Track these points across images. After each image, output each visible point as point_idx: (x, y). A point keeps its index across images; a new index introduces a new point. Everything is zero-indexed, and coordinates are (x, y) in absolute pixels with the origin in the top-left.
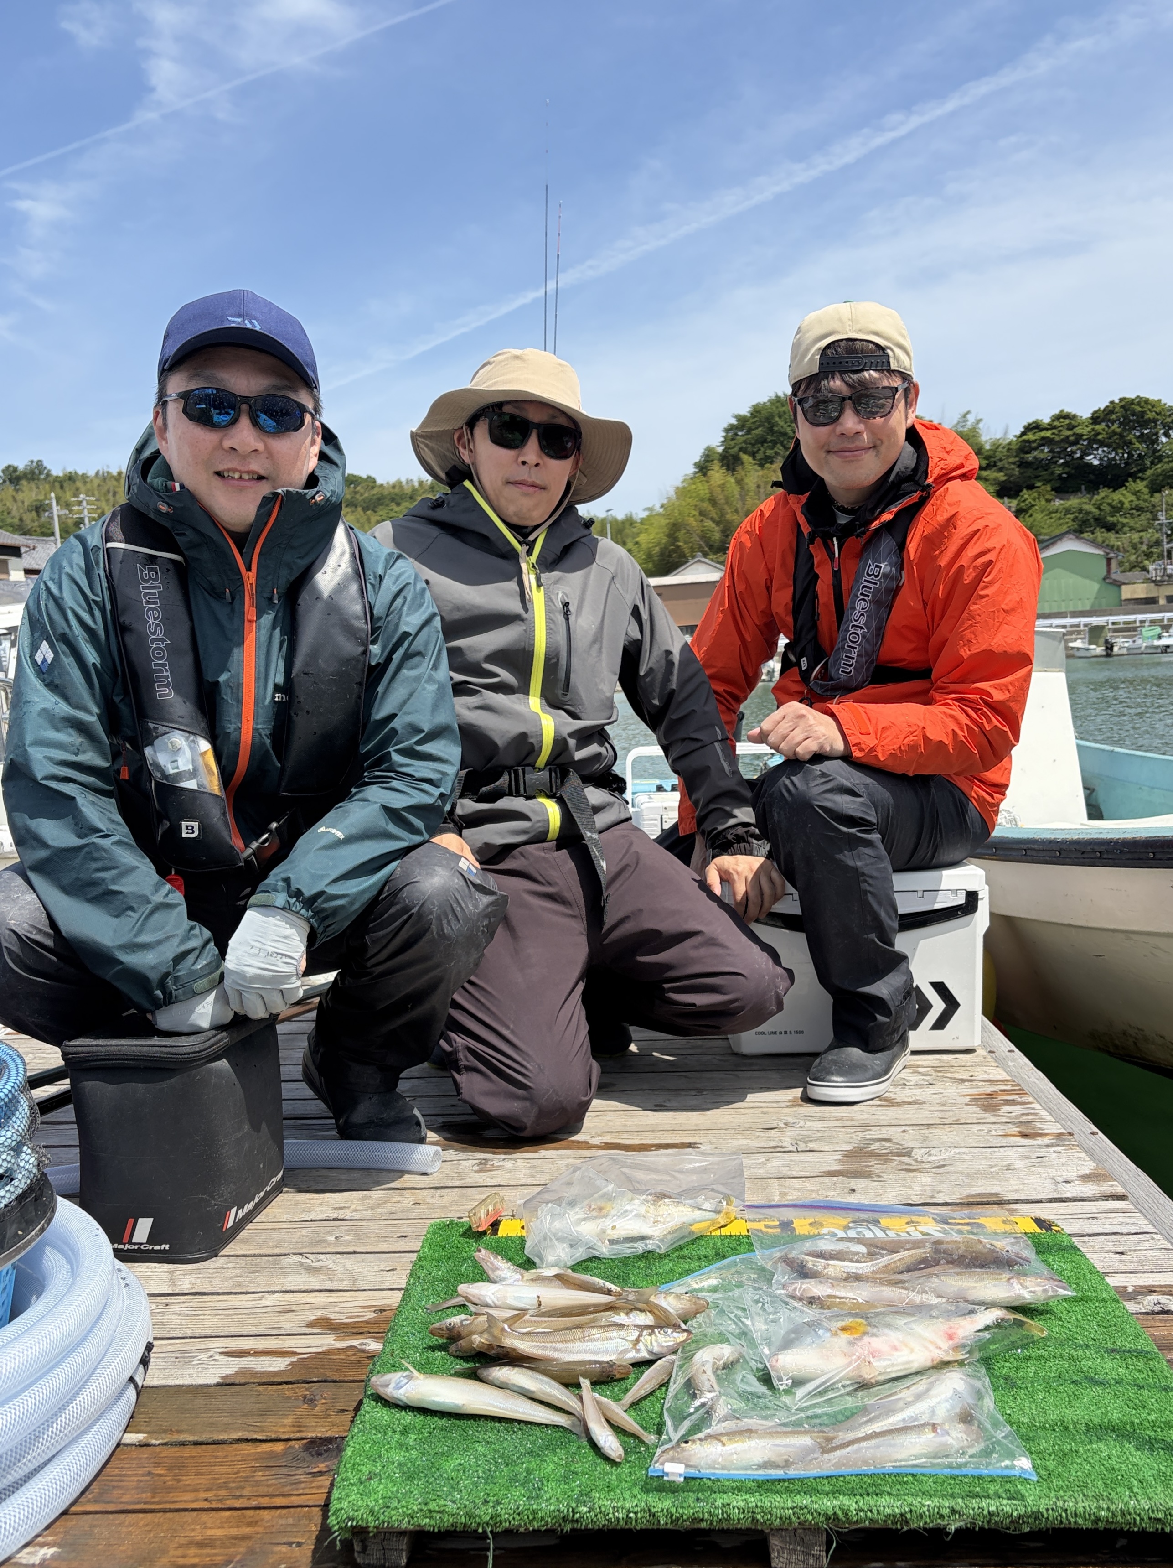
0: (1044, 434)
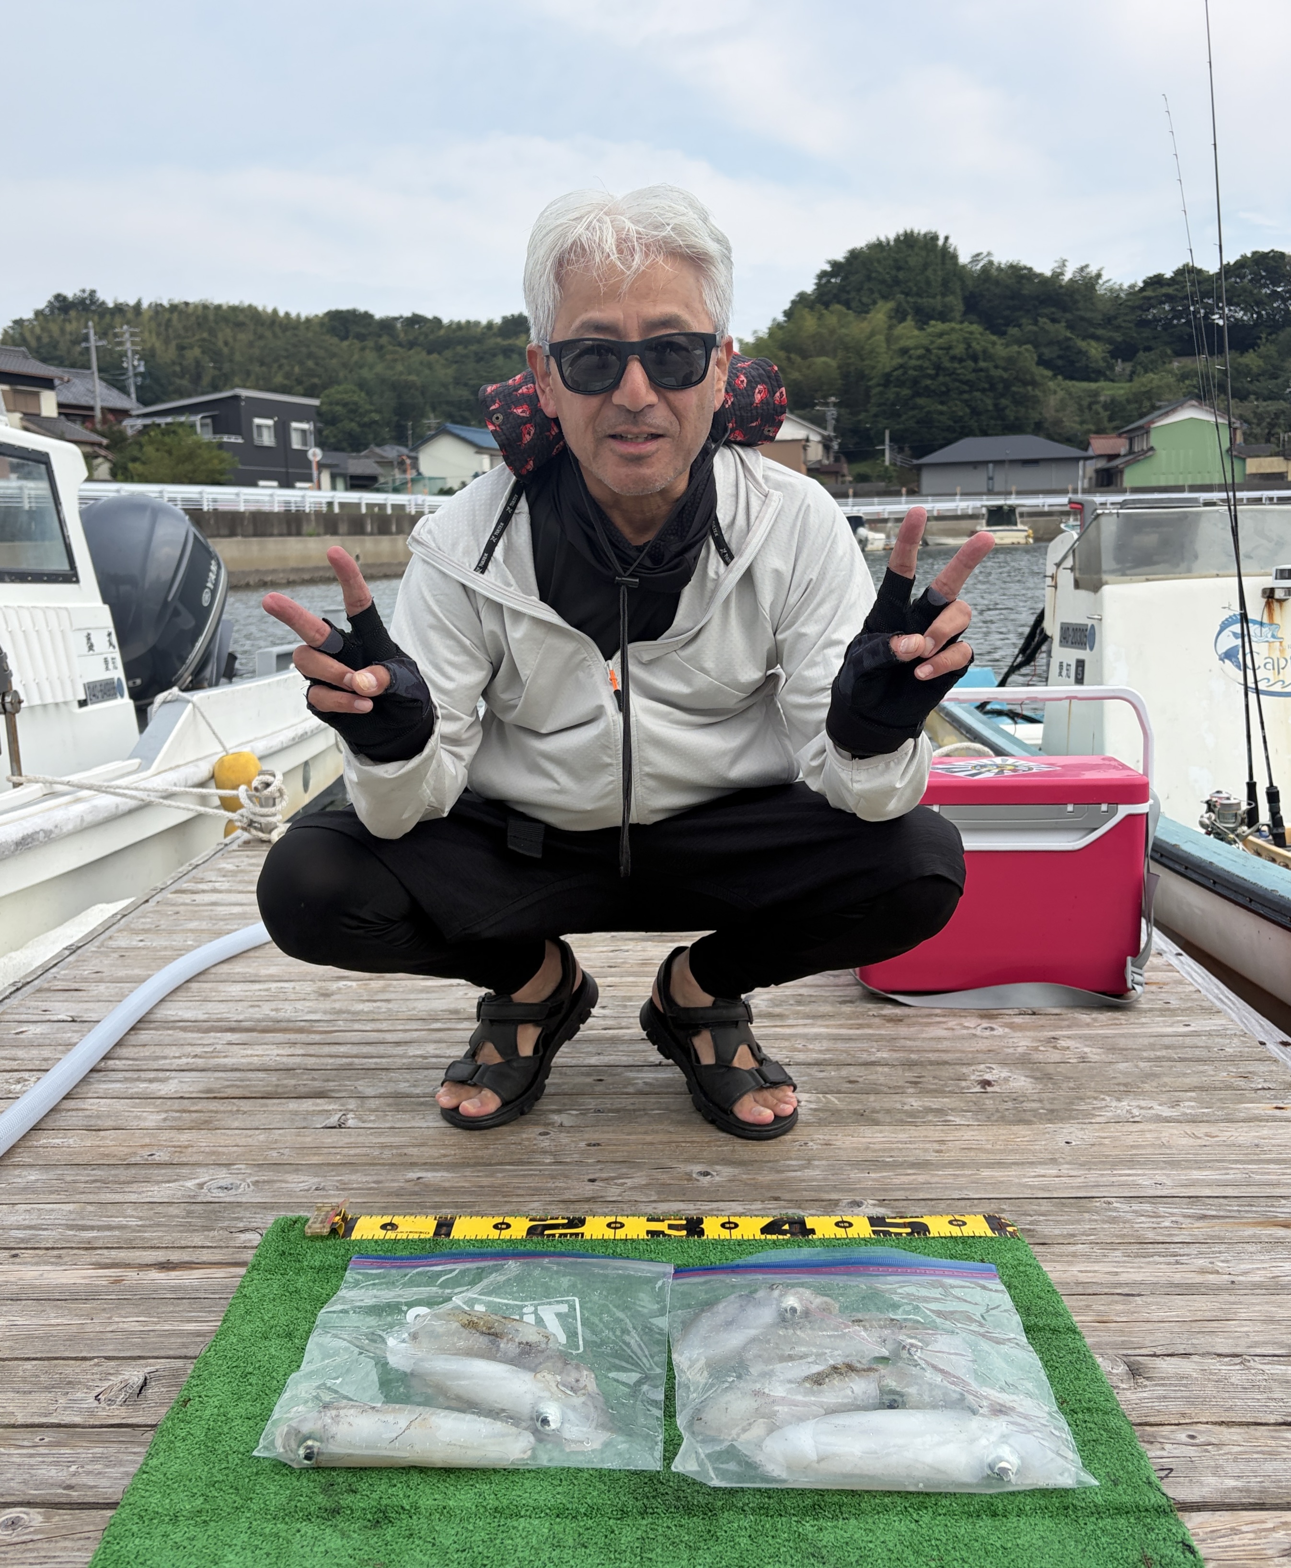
0: (1165, 290)
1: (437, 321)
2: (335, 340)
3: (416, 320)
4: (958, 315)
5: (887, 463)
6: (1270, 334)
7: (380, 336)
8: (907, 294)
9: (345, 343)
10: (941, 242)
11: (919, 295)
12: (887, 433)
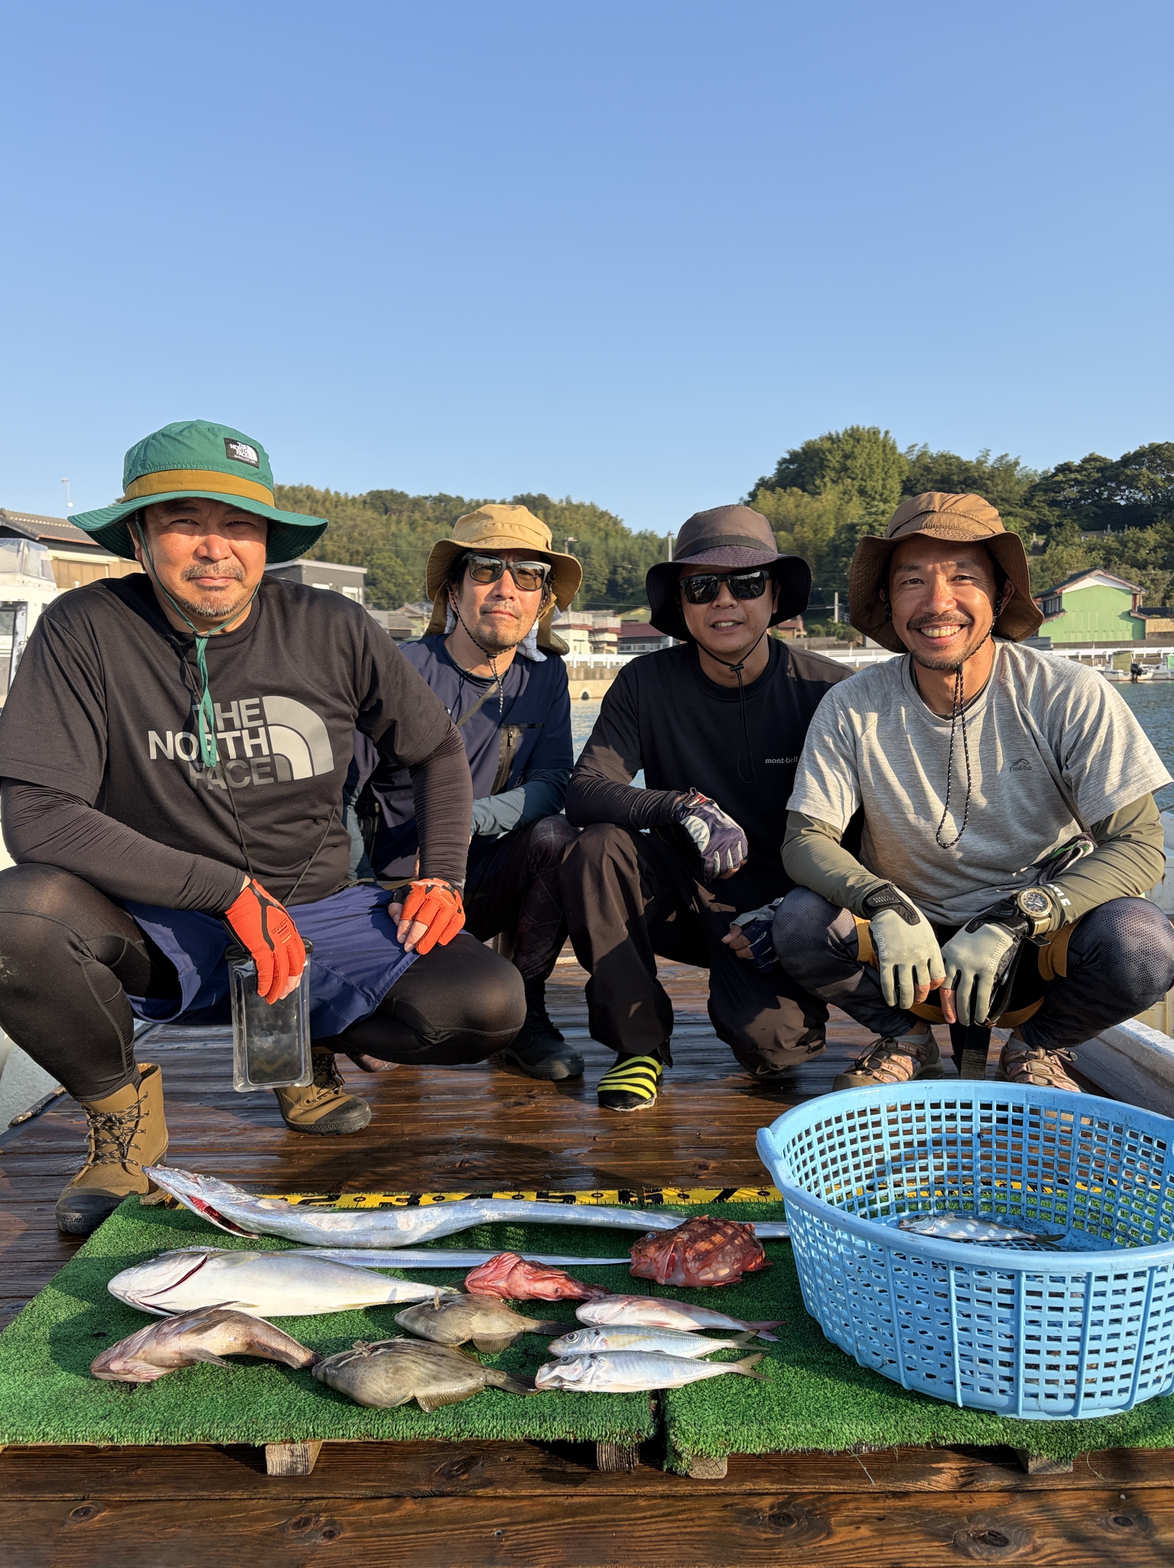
0: (1073, 476)
1: (459, 499)
2: (376, 515)
3: (441, 499)
4: (896, 495)
5: (836, 621)
6: (1165, 513)
7: (413, 512)
8: (853, 479)
9: (385, 517)
10: (882, 436)
11: (862, 479)
12: (836, 595)
